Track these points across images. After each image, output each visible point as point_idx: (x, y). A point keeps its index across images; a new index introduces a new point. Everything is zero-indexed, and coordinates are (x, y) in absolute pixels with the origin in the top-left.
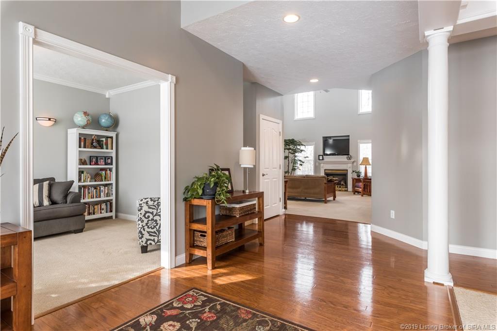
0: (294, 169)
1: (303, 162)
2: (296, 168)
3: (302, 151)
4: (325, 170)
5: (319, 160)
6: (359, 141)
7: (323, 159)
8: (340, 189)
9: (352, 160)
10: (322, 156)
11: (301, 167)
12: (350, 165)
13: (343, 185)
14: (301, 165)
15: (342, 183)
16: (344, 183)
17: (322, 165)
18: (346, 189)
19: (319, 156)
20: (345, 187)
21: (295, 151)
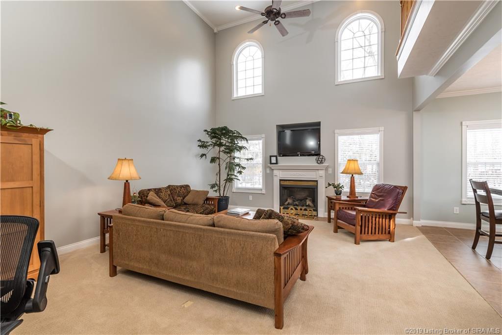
0: (229, 180)
1: (244, 168)
2: (233, 177)
3: (241, 148)
4: (280, 180)
5: (271, 163)
6: (337, 131)
7: (277, 163)
8: (306, 213)
9: (325, 164)
10: (276, 156)
11: (239, 176)
12: (322, 173)
13: (309, 206)
14: (240, 172)
15: (308, 202)
16: (311, 204)
17: (275, 172)
18: (314, 213)
19: (271, 157)
20: (314, 210)
21: (230, 150)
